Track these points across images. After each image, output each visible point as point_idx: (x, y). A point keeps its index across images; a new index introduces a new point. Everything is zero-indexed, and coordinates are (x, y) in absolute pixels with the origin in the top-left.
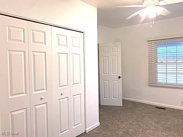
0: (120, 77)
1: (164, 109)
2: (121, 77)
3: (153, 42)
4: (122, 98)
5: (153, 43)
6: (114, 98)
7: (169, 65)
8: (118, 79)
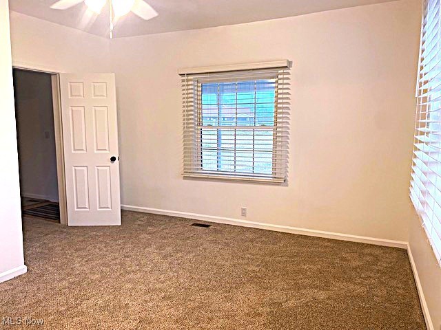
0: (113, 159)
1: (207, 226)
2: (117, 159)
3: (190, 77)
4: (121, 207)
5: (191, 80)
6: (100, 208)
7: (227, 133)
8: (110, 163)
